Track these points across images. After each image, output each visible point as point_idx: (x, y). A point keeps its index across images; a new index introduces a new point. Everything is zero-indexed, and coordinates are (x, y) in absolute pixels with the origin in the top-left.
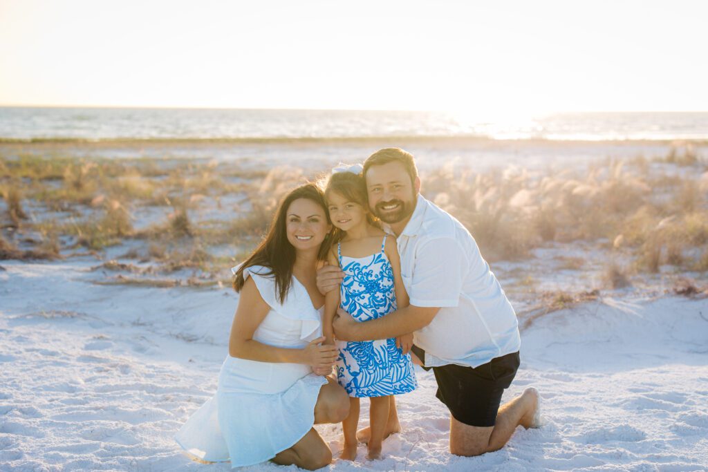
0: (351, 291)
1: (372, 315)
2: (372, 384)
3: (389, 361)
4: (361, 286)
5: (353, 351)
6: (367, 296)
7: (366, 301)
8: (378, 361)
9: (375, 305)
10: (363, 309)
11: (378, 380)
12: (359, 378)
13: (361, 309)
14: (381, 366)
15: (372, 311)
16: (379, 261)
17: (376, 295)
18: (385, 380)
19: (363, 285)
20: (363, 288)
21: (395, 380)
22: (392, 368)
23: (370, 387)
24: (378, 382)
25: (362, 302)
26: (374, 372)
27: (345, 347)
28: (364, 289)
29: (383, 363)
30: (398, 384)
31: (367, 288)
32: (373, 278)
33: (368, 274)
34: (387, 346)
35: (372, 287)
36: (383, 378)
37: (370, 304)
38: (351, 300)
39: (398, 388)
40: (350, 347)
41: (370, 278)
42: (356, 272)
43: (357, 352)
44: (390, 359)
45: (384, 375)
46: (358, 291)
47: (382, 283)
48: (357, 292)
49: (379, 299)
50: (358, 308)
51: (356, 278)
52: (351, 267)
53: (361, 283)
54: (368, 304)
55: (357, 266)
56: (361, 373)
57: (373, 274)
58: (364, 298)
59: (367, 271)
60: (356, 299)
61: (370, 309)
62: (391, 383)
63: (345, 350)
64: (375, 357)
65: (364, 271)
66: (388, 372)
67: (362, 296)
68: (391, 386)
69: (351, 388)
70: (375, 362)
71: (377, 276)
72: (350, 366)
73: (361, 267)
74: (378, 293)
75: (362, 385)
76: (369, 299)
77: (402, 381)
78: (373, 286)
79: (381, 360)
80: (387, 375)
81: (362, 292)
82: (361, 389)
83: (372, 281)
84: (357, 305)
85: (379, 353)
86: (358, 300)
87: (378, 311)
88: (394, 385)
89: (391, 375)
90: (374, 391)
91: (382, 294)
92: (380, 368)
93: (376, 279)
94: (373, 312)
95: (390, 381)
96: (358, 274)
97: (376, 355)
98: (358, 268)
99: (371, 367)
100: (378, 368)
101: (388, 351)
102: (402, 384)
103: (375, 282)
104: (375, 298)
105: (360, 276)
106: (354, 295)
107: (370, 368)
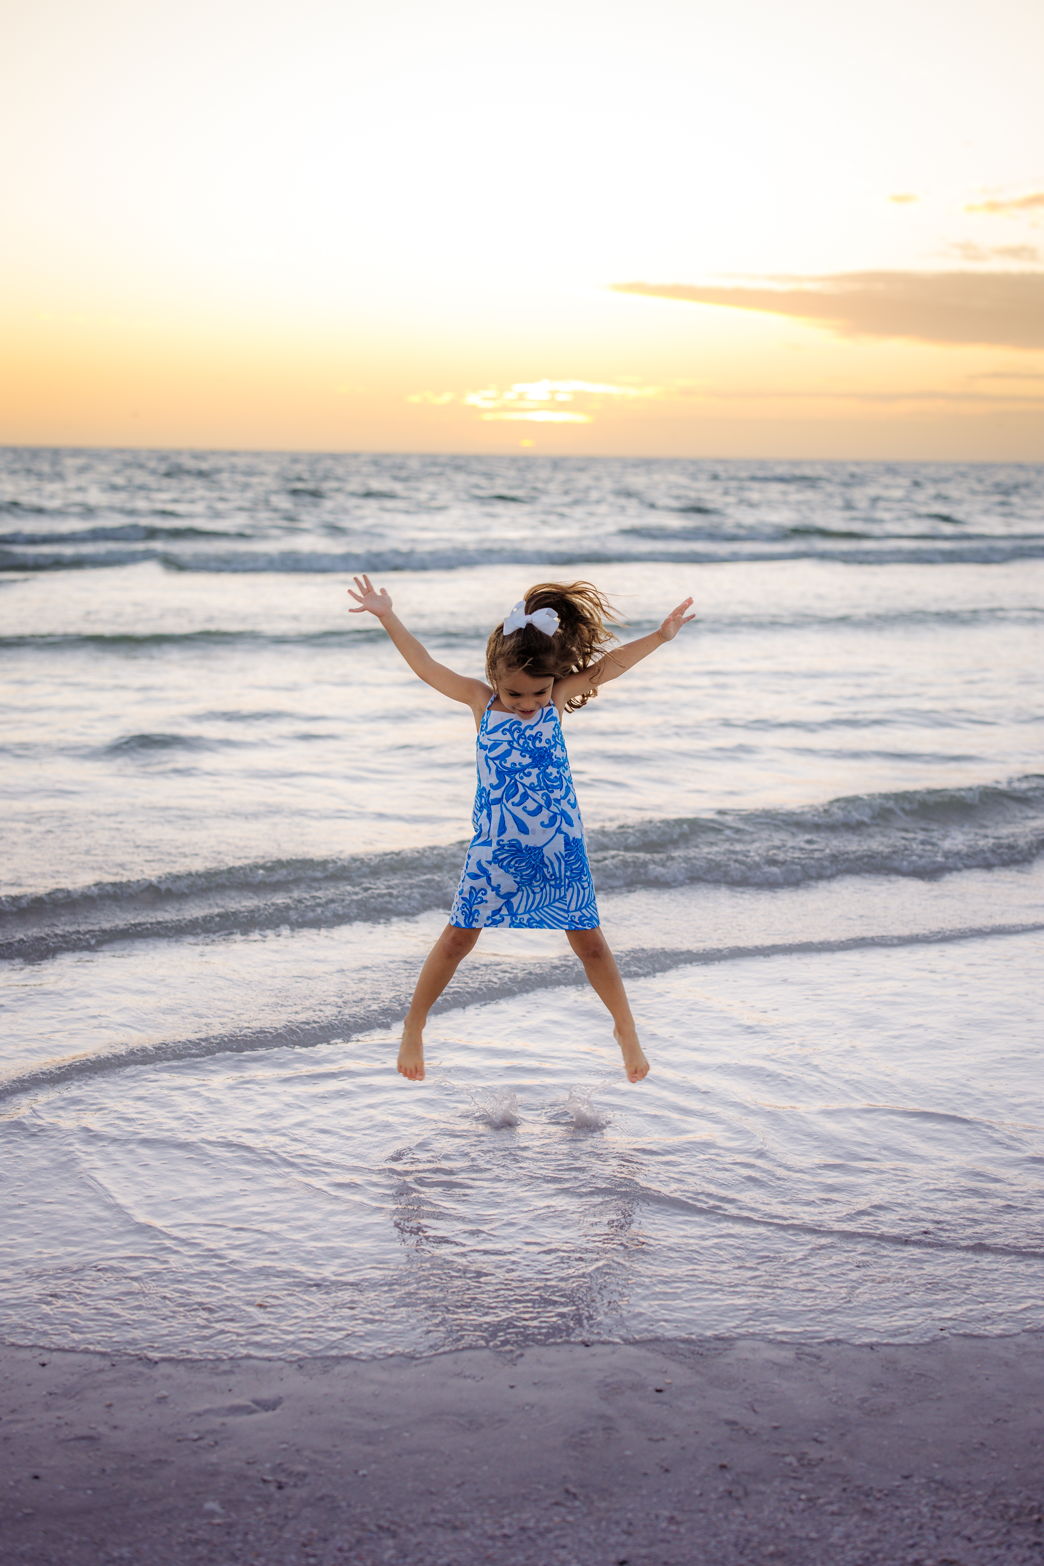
0: (508, 765)
1: (542, 802)
2: (537, 909)
3: (566, 876)
4: (524, 756)
5: (505, 864)
6: (535, 771)
7: (533, 779)
8: (548, 876)
9: (547, 787)
10: (530, 792)
11: (547, 903)
12: (515, 901)
13: (526, 792)
14: (553, 883)
15: (543, 795)
16: (549, 720)
17: (548, 771)
18: (557, 904)
19: (528, 756)
20: (527, 760)
21: (573, 907)
22: (571, 889)
23: (533, 914)
24: (547, 906)
25: (527, 781)
26: (542, 890)
27: (490, 859)
28: (530, 760)
29: (556, 879)
30: (578, 914)
31: (534, 758)
32: (543, 744)
33: (535, 738)
34: (564, 854)
35: (542, 757)
36: (554, 901)
37: (539, 785)
38: (508, 779)
39: (576, 920)
40: (500, 857)
41: (538, 745)
42: (516, 735)
43: (513, 863)
44: (568, 874)
45: (557, 897)
46: (520, 764)
47: (555, 753)
48: (518, 766)
49: (552, 777)
50: (521, 790)
51: (515, 745)
52: (507, 726)
53: (524, 751)
54: (536, 784)
55: (516, 726)
56: (520, 893)
57: (544, 738)
58: (529, 774)
59: (533, 733)
60: (517, 777)
61: (541, 793)
62: (567, 912)
63: (489, 863)
64: (545, 870)
65: (528, 733)
66: (562, 894)
67: (526, 771)
68: (566, 915)
69: (502, 916)
70: (544, 876)
71: (548, 741)
72: (499, 886)
73: (523, 727)
74: (550, 767)
75: (521, 911)
76: (538, 776)
77: (584, 911)
78: (544, 757)
79: (554, 874)
80: (560, 898)
81: (528, 766)
82: (519, 917)
83: (541, 748)
84: (520, 786)
85: (552, 864)
86: (522, 778)
87: (552, 796)
88: (571, 914)
89: (568, 899)
90: (538, 919)
91: (556, 770)
92: (550, 885)
93: (547, 746)
94: (544, 798)
95: (566, 908)
96: (519, 738)
97: (547, 866)
98: (519, 729)
99: (538, 883)
100: (548, 888)
101: (566, 862)
102: (584, 916)
103: (546, 751)
104: (546, 776)
105: (521, 741)
106: (512, 771)
107: (536, 884)
